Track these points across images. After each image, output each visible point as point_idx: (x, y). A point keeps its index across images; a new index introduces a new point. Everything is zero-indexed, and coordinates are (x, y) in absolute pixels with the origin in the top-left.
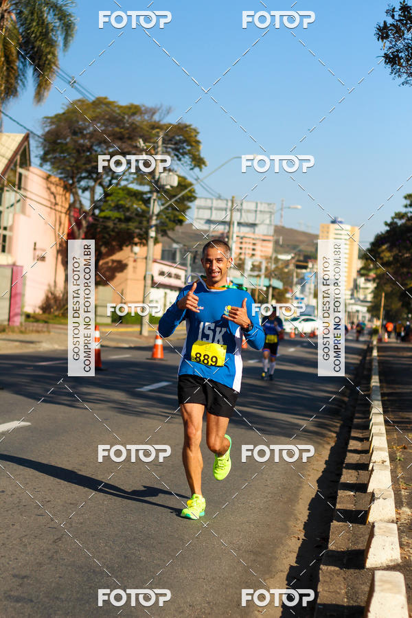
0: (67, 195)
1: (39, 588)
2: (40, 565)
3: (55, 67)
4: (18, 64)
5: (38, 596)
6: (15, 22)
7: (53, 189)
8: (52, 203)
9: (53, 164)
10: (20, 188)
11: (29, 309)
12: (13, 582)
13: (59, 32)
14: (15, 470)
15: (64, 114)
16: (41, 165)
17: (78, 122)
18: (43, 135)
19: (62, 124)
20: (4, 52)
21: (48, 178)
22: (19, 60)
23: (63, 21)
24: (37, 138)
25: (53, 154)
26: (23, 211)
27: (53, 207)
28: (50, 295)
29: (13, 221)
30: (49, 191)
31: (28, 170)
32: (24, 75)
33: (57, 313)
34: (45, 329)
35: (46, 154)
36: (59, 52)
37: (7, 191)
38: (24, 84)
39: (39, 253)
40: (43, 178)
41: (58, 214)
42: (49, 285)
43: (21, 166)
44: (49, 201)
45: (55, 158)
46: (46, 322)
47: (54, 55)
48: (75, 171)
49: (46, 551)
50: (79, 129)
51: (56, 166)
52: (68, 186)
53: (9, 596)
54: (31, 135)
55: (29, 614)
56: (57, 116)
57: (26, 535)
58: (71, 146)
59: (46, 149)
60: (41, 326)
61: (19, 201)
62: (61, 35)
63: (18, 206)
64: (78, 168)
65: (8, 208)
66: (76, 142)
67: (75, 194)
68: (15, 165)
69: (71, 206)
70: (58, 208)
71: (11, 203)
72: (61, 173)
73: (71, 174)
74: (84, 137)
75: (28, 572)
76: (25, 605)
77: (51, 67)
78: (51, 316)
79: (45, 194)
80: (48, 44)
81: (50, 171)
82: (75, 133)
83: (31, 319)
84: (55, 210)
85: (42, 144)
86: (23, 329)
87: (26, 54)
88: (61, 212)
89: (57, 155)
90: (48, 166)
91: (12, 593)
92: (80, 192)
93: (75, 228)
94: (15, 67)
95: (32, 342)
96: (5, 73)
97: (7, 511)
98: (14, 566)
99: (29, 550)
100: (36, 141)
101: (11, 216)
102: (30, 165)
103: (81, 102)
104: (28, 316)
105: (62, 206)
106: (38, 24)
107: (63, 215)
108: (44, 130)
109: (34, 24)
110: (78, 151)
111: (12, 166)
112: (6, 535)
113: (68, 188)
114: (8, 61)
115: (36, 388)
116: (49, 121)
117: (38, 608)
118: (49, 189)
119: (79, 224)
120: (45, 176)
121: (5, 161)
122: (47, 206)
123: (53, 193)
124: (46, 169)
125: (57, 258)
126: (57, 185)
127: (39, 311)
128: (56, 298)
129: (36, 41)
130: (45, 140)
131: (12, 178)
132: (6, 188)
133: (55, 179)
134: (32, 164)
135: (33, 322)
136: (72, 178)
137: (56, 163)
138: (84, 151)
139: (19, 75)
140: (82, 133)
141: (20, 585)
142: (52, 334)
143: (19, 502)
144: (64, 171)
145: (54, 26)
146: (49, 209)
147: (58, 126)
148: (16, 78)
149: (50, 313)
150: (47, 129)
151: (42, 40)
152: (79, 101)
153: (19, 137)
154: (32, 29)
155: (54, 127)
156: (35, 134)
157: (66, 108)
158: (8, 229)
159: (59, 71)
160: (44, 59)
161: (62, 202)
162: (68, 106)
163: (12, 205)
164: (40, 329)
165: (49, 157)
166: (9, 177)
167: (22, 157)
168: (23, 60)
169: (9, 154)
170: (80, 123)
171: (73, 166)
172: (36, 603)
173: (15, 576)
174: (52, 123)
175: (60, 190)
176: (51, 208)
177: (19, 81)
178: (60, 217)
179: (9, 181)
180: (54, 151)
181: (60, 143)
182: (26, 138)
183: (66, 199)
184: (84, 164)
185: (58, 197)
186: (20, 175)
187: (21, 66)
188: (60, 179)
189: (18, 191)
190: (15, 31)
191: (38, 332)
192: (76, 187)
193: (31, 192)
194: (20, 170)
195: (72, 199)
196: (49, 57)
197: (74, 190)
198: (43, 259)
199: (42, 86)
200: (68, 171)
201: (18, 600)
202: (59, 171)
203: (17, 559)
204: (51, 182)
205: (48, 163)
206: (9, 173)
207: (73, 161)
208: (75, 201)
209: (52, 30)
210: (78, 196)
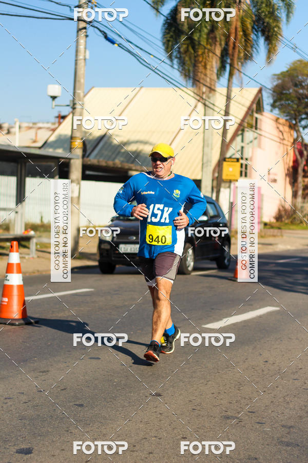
0: (292, 132)
1: (303, 436)
2: (301, 417)
3: (280, 37)
4: (253, 36)
5: (302, 441)
6: (249, 5)
7: (281, 128)
8: (281, 139)
9: (280, 109)
10: (256, 129)
11: (266, 219)
12: (283, 431)
13: (282, 11)
14: (273, 345)
15: (287, 71)
16: (271, 111)
17: (297, 76)
18: (272, 88)
19: (286, 79)
20: (243, 28)
21: (277, 120)
22: (254, 33)
23: (285, 2)
24: (268, 90)
25: (280, 102)
26: (259, 146)
27: (281, 142)
28: (281, 208)
29: (253, 153)
30: (278, 130)
31: (262, 115)
32: (257, 44)
33: (287, 221)
34: (279, 234)
35: (275, 102)
36: (283, 25)
37: (247, 131)
38: (258, 52)
39: (272, 177)
40: (273, 120)
41: (285, 147)
42: (280, 201)
43: (257, 113)
44: (279, 137)
45: (282, 105)
46: (279, 228)
47: (279, 28)
48: (297, 114)
49: (304, 407)
50: (299, 82)
51: (282, 110)
52: (292, 125)
53: (282, 441)
54: (263, 89)
55: (298, 456)
56: (282, 73)
57: (288, 395)
58: (294, 95)
59: (275, 98)
60: (276, 231)
61: (256, 138)
62: (284, 12)
63: (256, 142)
64: (299, 112)
65: (248, 144)
66: (296, 92)
67: (298, 131)
68: (252, 112)
69: (295, 140)
70: (285, 142)
71: (251, 140)
72: (287, 116)
73: (294, 116)
74: (303, 87)
75: (293, 424)
76: (294, 449)
77: (278, 37)
78: (282, 224)
79: (276, 132)
80: (275, 20)
81: (278, 115)
82: (296, 85)
83: (268, 227)
84: (283, 144)
85: (272, 95)
86: (263, 234)
87: (258, 28)
88: (287, 145)
89: (283, 102)
90: (276, 111)
91: (283, 439)
92: (301, 129)
93: (299, 157)
94: (250, 39)
95: (271, 244)
96: (244, 44)
97: (271, 376)
98: (282, 418)
99: (291, 406)
100: (267, 92)
101: (250, 150)
102: (263, 111)
103: (300, 61)
104: (266, 224)
105: (288, 141)
106: (266, 5)
107: (289, 148)
108: (272, 83)
109: (264, 5)
110: (299, 99)
111: (250, 113)
112: (272, 395)
113: (293, 127)
114: (246, 35)
115: (279, 280)
116: (276, 77)
117: (304, 451)
118: (278, 128)
119: (301, 153)
120: (274, 118)
121: (245, 109)
122: (277, 142)
123: (281, 131)
124: (276, 114)
125: (286, 180)
126: (284, 125)
127: (273, 220)
128: (285, 210)
129: (265, 18)
130: (274, 92)
131: (250, 122)
132: (246, 129)
133: (282, 120)
134: (265, 110)
135: (269, 228)
136: (295, 119)
137: (283, 109)
138: (303, 99)
139: (254, 45)
140: (301, 85)
141: (288, 433)
142: (285, 237)
143: (279, 370)
144: (289, 114)
145: (279, 6)
146: (278, 144)
147: (283, 81)
148: (252, 47)
149: (282, 221)
150: (275, 83)
151: (270, 18)
152: (298, 61)
153: (255, 91)
154: (262, 9)
155: (280, 81)
156: (266, 88)
157: (288, 67)
158: (249, 159)
159: (284, 39)
160: (272, 31)
161: (288, 138)
162: (290, 66)
163: (251, 142)
164: (275, 234)
165: (278, 104)
166: (248, 121)
167: (257, 105)
168: (256, 33)
169: (248, 104)
170: (300, 77)
171: (296, 110)
172: (301, 447)
173: (283, 426)
174: (278, 79)
175: (287, 129)
176: (280, 143)
177: (254, 50)
178: (287, 149)
179: (248, 124)
180: (280, 99)
181: (286, 94)
182: (260, 91)
183: (291, 135)
184: (304, 108)
185: (285, 134)
186: (256, 119)
187: (255, 37)
188: (286, 120)
189: (256, 131)
190: (250, 12)
191: (274, 236)
192: (298, 126)
193: (265, 132)
194: (256, 115)
195: (295, 135)
196: (276, 29)
197: (297, 128)
198: (275, 181)
199: (271, 52)
200: (292, 114)
201: (288, 444)
202: (285, 114)
203: (283, 413)
204: (279, 123)
205: (277, 109)
206: (248, 118)
207: (295, 106)
208: (298, 137)
209: (277, 9)
210: (300, 132)
